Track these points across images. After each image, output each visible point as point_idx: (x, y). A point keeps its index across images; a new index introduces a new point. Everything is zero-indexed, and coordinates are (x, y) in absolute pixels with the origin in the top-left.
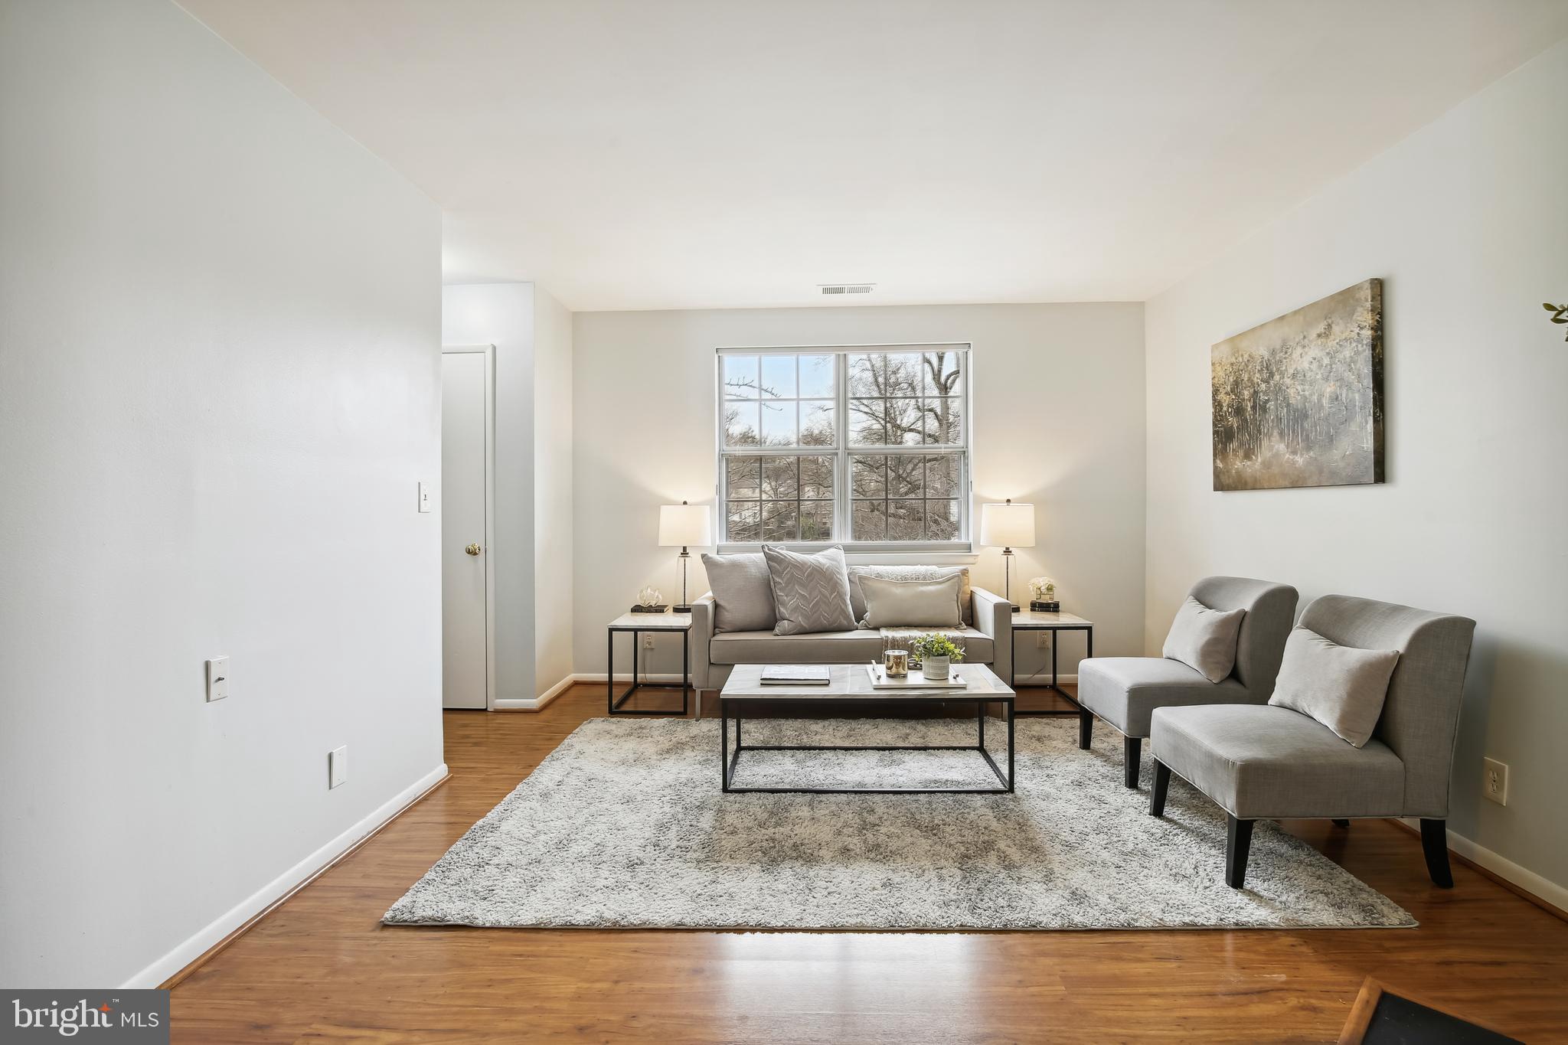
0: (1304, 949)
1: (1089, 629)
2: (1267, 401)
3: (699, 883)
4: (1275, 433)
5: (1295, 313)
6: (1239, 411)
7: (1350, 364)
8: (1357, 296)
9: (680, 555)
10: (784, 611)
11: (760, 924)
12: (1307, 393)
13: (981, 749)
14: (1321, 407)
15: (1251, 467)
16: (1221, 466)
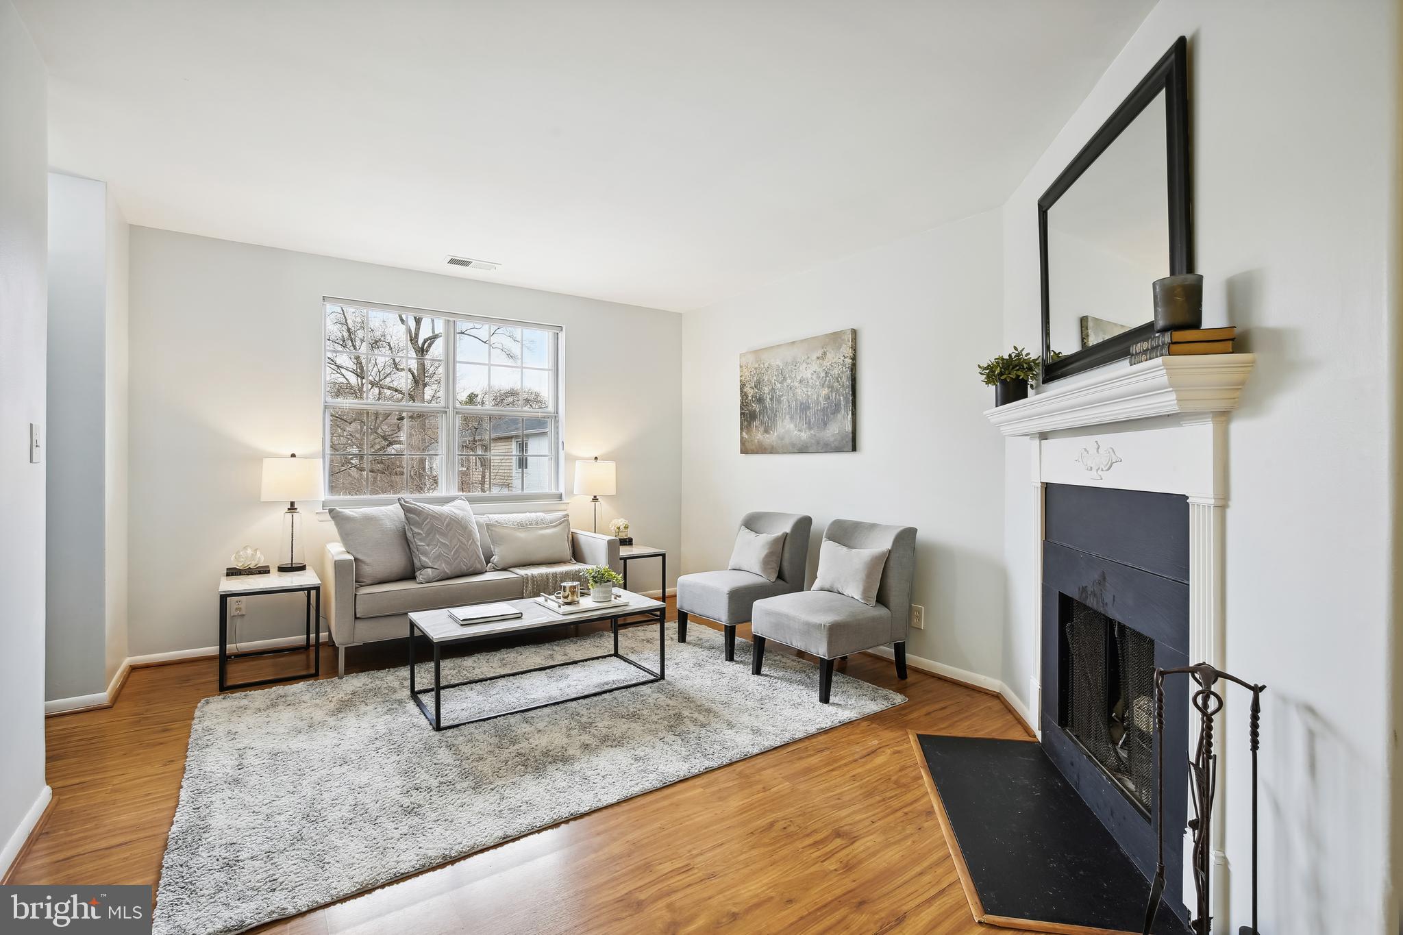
0: (874, 726)
1: (663, 556)
2: (781, 396)
3: (492, 803)
4: (787, 417)
5: (802, 341)
6: (760, 400)
7: (838, 379)
8: (843, 338)
9: (287, 510)
10: (426, 560)
11: (572, 814)
12: (809, 393)
13: (616, 654)
14: (818, 402)
15: (770, 439)
16: (747, 437)
